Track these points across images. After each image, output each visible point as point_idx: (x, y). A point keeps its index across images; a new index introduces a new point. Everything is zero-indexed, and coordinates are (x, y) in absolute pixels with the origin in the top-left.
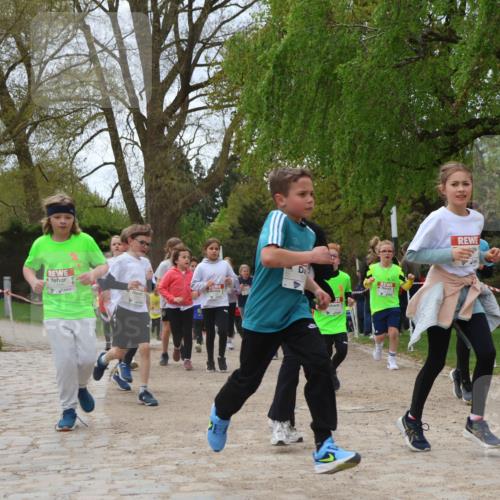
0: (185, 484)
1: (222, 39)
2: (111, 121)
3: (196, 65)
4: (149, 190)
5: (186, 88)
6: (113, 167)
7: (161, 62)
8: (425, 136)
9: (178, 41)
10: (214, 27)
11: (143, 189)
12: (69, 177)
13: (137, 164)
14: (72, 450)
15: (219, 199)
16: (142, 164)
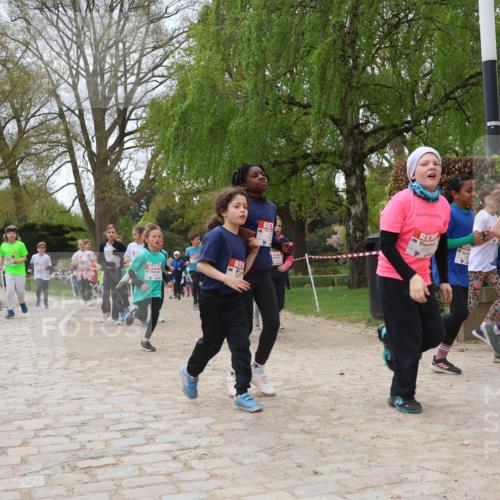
0: (114, 391)
1: (146, 103)
2: (72, 156)
3: (129, 119)
4: (97, 200)
5: (122, 134)
6: (73, 186)
7: (106, 117)
8: (276, 164)
9: (117, 104)
10: (141, 95)
11: (93, 200)
12: (44, 193)
13: (90, 184)
14: (40, 370)
15: (144, 206)
16: (93, 183)
